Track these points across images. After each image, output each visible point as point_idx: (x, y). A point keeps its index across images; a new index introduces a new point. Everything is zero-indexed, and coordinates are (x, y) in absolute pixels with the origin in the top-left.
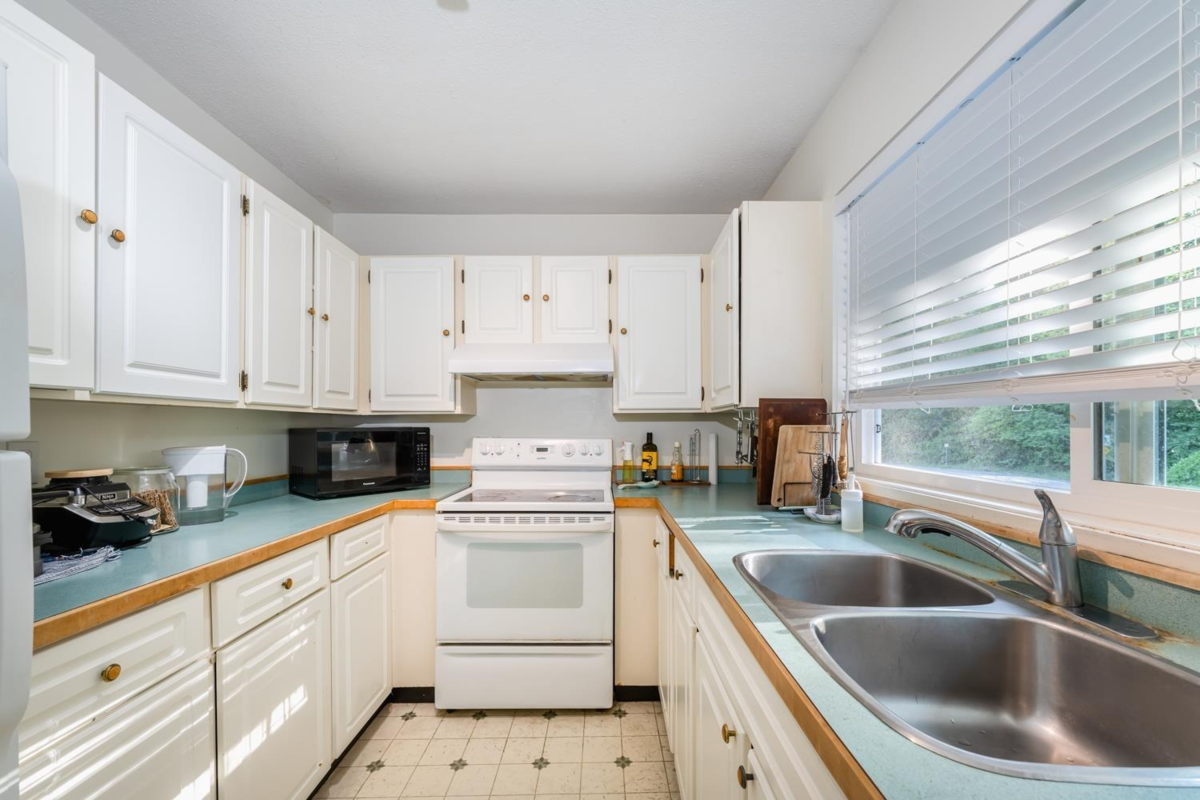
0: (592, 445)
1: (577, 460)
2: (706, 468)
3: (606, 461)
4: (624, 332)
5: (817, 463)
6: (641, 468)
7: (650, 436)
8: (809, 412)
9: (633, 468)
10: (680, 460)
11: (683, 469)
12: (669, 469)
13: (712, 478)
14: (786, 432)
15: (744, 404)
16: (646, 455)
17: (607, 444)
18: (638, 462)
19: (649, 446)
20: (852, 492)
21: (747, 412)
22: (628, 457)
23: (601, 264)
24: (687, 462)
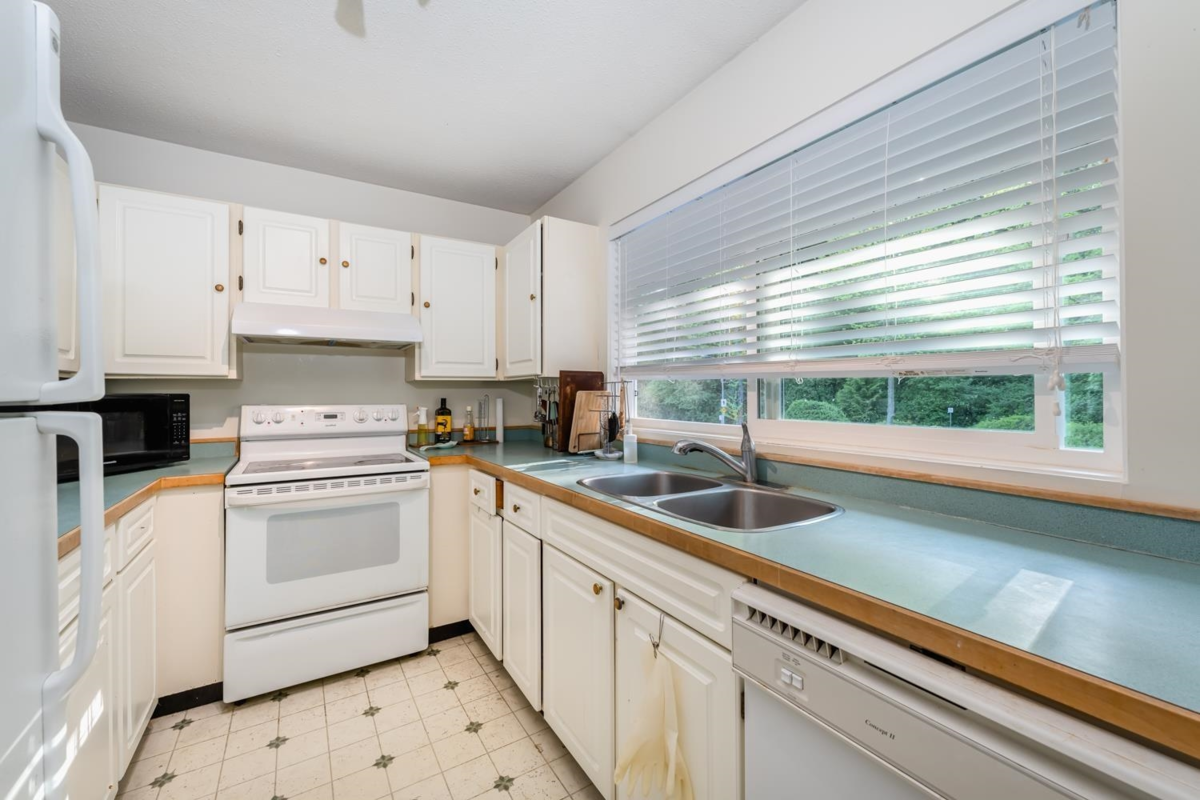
0: (387, 410)
1: (370, 426)
2: (494, 429)
3: (402, 425)
4: (427, 305)
5: (605, 417)
6: (434, 431)
7: (444, 401)
8: (592, 381)
9: (427, 432)
10: (472, 423)
11: (475, 431)
12: (462, 431)
13: (500, 436)
14: (581, 395)
15: (545, 374)
16: (441, 419)
17: (402, 409)
18: (432, 426)
19: (444, 410)
20: (630, 437)
21: (546, 380)
22: (423, 420)
23: (404, 239)
24: (477, 426)
